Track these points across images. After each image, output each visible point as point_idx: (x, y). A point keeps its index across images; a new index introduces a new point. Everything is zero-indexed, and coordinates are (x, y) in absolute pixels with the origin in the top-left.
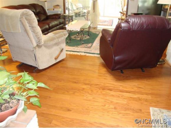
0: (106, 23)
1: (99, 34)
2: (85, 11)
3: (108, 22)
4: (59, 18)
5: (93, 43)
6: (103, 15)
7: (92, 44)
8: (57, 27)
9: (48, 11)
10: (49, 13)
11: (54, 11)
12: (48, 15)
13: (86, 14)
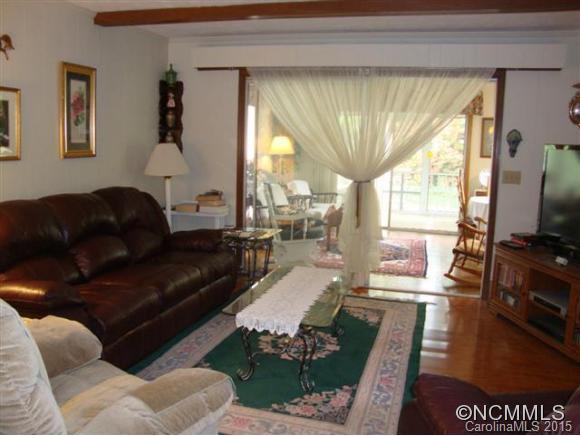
0: (401, 264)
1: (379, 323)
2: (322, 209)
3: (407, 256)
4: (215, 250)
5: (358, 383)
6: (387, 225)
7: (354, 393)
8: (202, 290)
9: (174, 213)
10: (176, 224)
11: (197, 214)
12: (172, 231)
13: (322, 228)
